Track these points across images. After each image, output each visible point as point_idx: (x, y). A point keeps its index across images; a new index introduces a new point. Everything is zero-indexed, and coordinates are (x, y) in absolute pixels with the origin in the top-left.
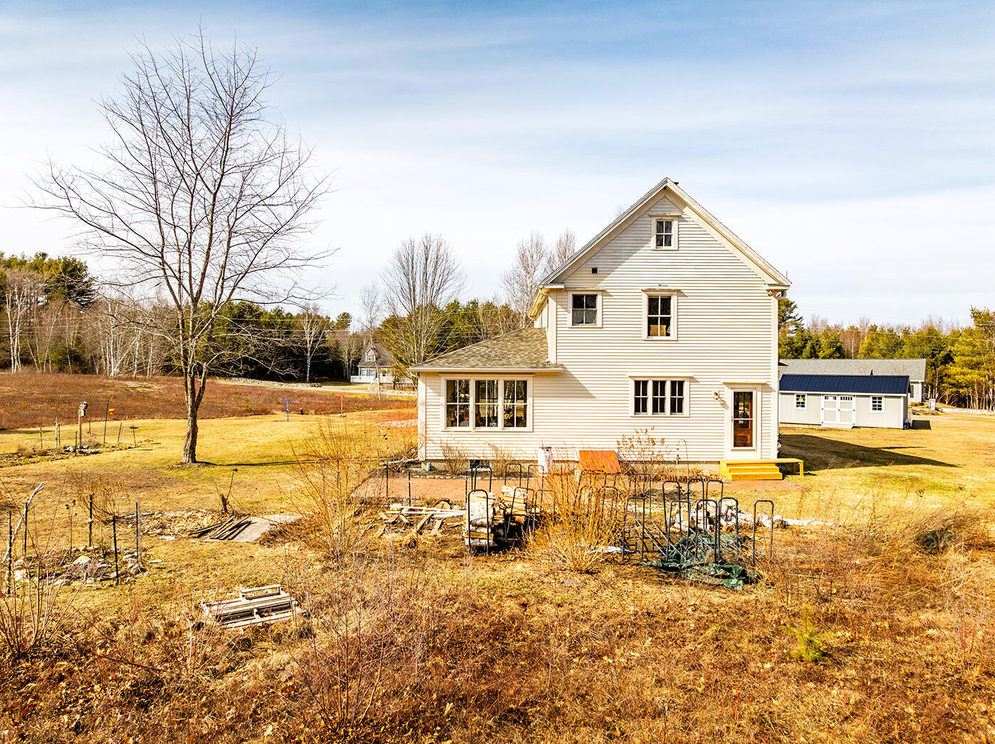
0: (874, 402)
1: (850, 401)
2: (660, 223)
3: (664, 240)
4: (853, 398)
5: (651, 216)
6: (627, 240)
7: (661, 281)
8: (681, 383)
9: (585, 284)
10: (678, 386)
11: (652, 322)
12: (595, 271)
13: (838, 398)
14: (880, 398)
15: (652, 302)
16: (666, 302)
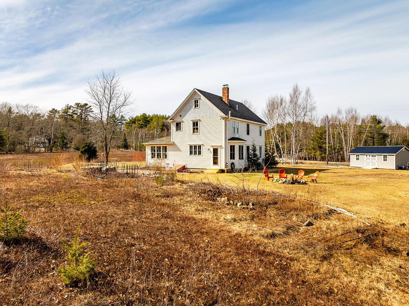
0: (384, 158)
1: (375, 157)
2: (195, 101)
3: (196, 106)
4: (376, 156)
5: (193, 99)
6: (187, 107)
7: (196, 118)
8: (201, 146)
9: (178, 120)
10: (200, 147)
11: (194, 129)
12: (180, 116)
13: (371, 156)
14: (386, 156)
15: (194, 124)
16: (197, 123)
